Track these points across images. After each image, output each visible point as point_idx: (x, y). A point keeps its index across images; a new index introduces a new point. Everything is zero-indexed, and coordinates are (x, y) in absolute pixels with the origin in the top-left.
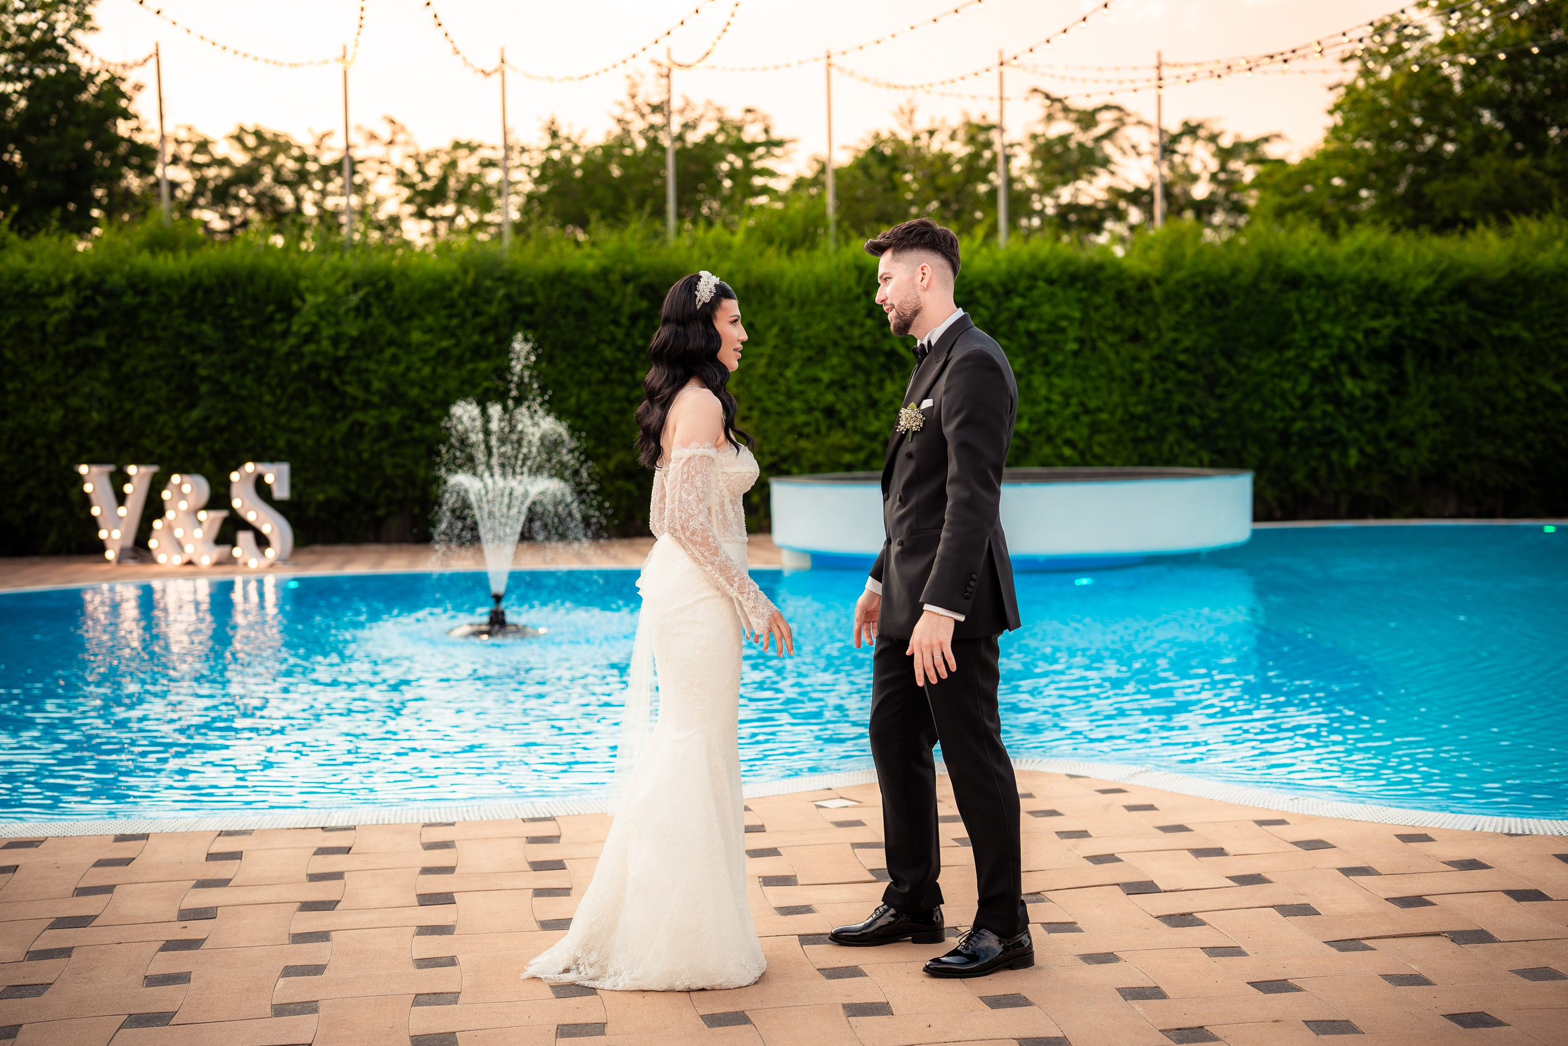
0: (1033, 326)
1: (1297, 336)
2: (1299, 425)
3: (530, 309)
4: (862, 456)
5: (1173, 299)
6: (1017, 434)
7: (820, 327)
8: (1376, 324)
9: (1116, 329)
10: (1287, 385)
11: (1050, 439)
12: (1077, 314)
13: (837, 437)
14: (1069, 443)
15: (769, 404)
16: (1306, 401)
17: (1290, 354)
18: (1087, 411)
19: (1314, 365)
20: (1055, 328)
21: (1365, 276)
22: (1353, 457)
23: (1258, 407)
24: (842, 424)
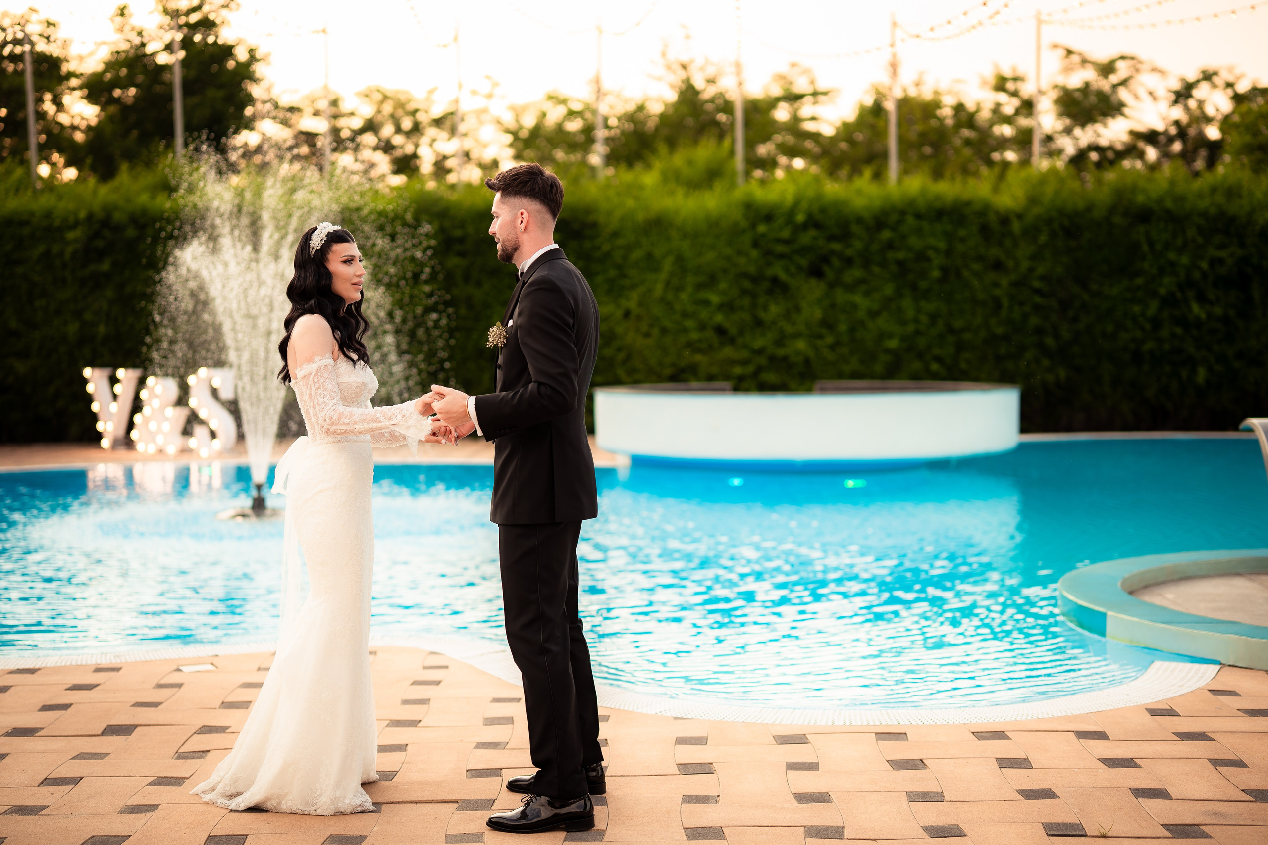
0: (901, 255)
1: (1146, 265)
2: (1149, 346)
3: (461, 240)
4: (750, 369)
5: (1031, 232)
6: (887, 351)
7: (710, 256)
8: (1222, 254)
9: (980, 258)
10: (1137, 309)
11: (920, 356)
12: (942, 245)
13: (728, 352)
14: (938, 359)
15: (667, 324)
16: (1156, 324)
17: (1139, 281)
18: (951, 330)
19: (1163, 291)
20: (921, 257)
21: (1213, 211)
22: (1201, 375)
23: (1110, 328)
24: (732, 341)
